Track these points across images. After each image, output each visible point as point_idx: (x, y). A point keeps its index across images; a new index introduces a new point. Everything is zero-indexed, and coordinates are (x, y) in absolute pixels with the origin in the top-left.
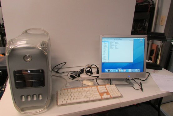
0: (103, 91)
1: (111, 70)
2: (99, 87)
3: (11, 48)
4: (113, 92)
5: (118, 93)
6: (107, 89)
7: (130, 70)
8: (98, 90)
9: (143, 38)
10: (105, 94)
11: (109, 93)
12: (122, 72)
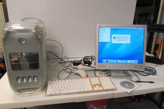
0: (96, 83)
1: (109, 60)
3: (6, 30)
5: (111, 85)
6: (101, 81)
7: (129, 61)
8: (90, 82)
9: (142, 28)
10: (97, 86)
12: (121, 63)
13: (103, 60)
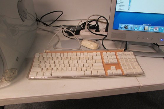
0: (111, 61)
2: (104, 53)
4: (128, 65)
5: (136, 67)
6: (119, 58)
8: (102, 59)
10: (113, 67)
11: (121, 65)
12: (151, 31)
13: (120, 25)
